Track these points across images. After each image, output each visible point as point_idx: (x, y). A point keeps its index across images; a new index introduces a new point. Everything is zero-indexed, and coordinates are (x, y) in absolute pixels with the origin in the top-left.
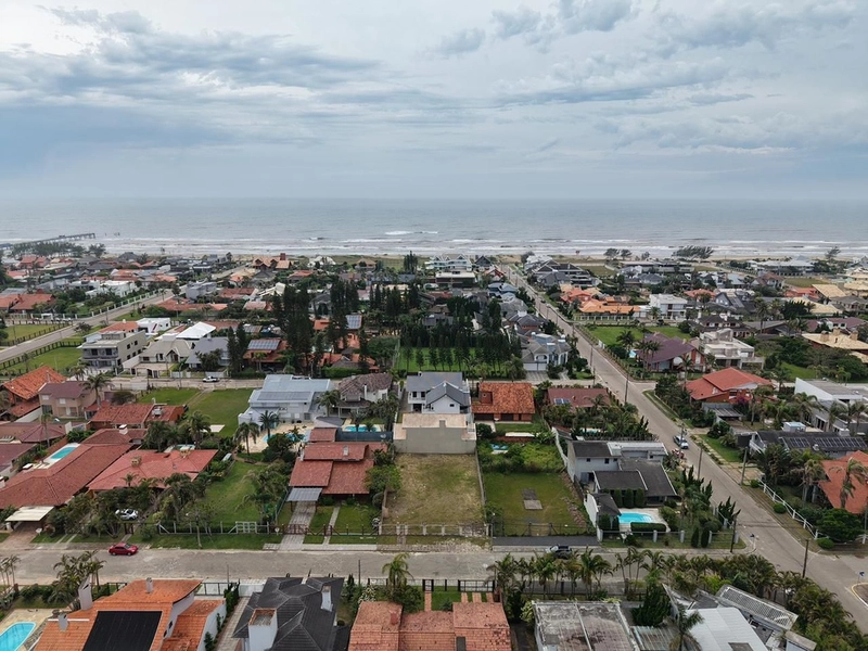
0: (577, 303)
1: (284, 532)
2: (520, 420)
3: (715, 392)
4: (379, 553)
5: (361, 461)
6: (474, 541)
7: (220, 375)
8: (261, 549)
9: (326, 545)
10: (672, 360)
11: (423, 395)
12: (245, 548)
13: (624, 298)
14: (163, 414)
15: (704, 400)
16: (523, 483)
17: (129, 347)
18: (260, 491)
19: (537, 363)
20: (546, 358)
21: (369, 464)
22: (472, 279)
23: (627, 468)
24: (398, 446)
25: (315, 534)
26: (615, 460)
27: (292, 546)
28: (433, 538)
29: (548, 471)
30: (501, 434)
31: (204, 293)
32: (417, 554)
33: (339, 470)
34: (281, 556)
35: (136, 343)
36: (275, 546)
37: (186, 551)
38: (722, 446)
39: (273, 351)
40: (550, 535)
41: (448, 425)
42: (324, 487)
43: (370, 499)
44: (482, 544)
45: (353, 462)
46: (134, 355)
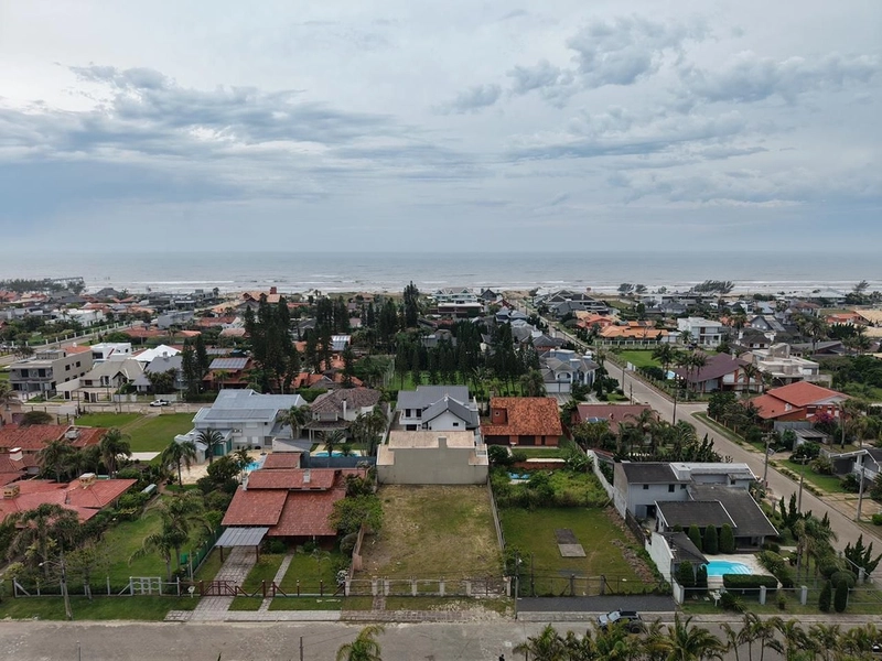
0: (597, 327)
1: (203, 593)
2: (543, 444)
3: (788, 408)
4: (342, 624)
5: (329, 491)
6: (488, 604)
7: (173, 397)
8: (162, 619)
9: (263, 613)
10: (721, 378)
11: (419, 413)
12: (137, 618)
13: (649, 323)
14: (80, 438)
15: (776, 418)
16: (555, 522)
17: (68, 368)
18: (168, 529)
19: (559, 382)
20: (569, 376)
21: (340, 494)
22: (478, 308)
23: (702, 497)
24: (382, 475)
25: (245, 599)
26: (683, 486)
27: (212, 614)
28: (427, 599)
29: (587, 504)
30: (520, 459)
32: (401, 626)
33: (295, 503)
34: (190, 630)
35: (78, 364)
36: (183, 615)
37: (46, 623)
38: (814, 473)
39: (239, 371)
40: (602, 594)
41: (450, 444)
42: (272, 527)
43: (334, 544)
44: (501, 609)
45: (316, 492)
46: (75, 377)
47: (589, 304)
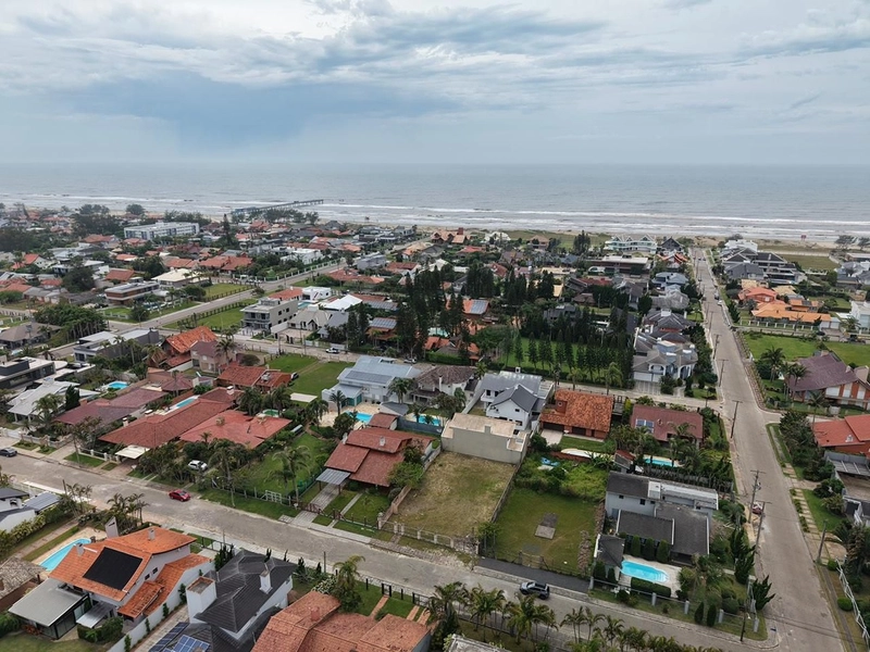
0: (751, 305)
1: (303, 508)
2: (593, 436)
3: (849, 440)
4: (369, 546)
5: (395, 454)
6: (461, 556)
7: (341, 347)
8: (277, 519)
9: (330, 529)
10: (824, 390)
11: (497, 394)
12: (265, 515)
13: (815, 303)
14: (270, 380)
15: (827, 448)
17: (280, 313)
19: (652, 373)
20: (662, 369)
21: (401, 457)
22: (643, 265)
23: (661, 515)
24: (445, 445)
25: (323, 518)
26: (653, 502)
27: (303, 522)
28: (424, 544)
29: (585, 498)
30: (557, 449)
31: (373, 264)
32: (402, 556)
33: (372, 457)
34: (288, 529)
35: (288, 310)
36: (288, 519)
37: (223, 507)
38: (825, 509)
39: (390, 330)
40: (541, 568)
41: (494, 431)
42: (352, 473)
43: (385, 492)
44: (466, 562)
45: (388, 454)
46: (285, 320)
47: (777, 265)
